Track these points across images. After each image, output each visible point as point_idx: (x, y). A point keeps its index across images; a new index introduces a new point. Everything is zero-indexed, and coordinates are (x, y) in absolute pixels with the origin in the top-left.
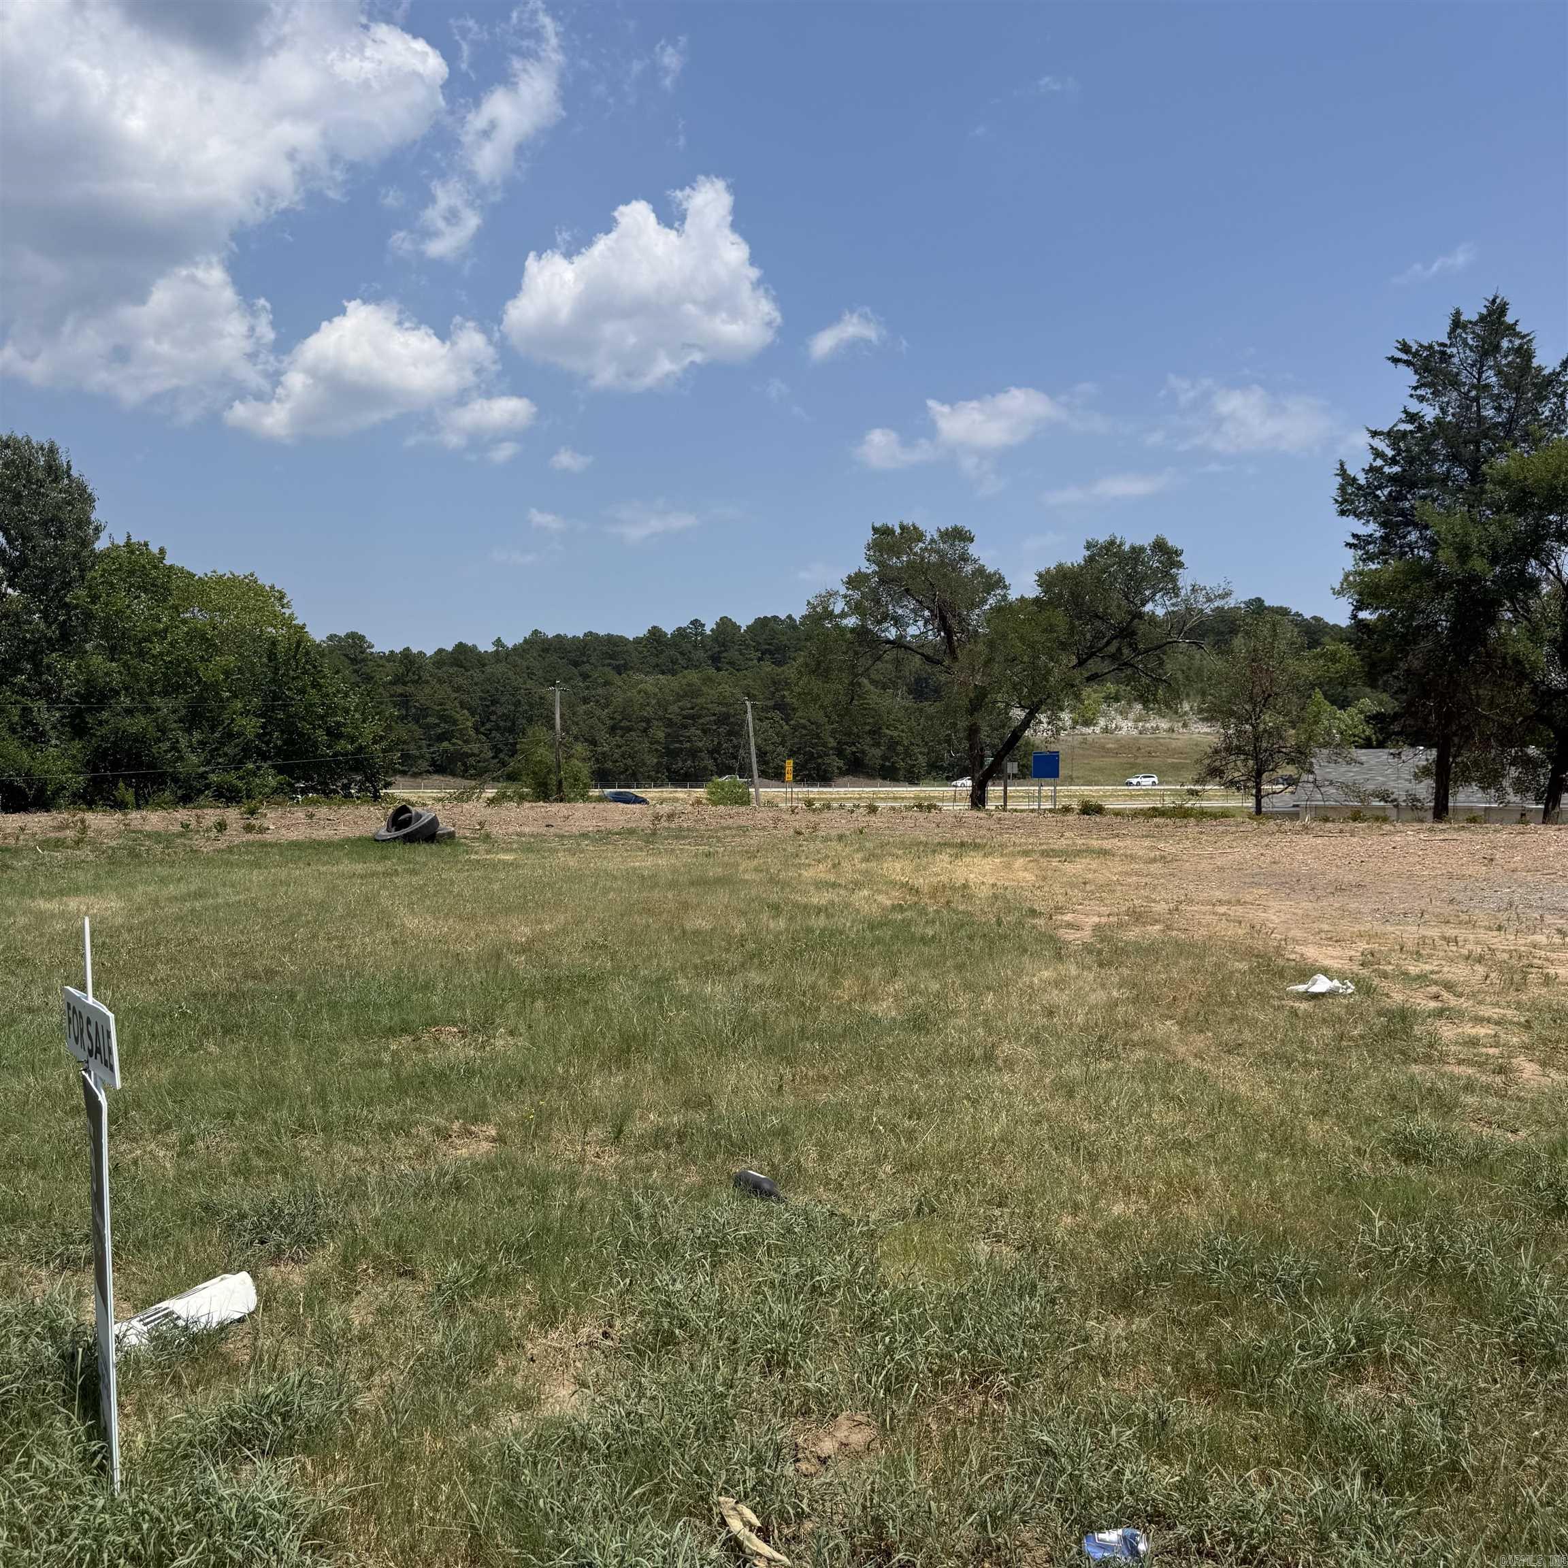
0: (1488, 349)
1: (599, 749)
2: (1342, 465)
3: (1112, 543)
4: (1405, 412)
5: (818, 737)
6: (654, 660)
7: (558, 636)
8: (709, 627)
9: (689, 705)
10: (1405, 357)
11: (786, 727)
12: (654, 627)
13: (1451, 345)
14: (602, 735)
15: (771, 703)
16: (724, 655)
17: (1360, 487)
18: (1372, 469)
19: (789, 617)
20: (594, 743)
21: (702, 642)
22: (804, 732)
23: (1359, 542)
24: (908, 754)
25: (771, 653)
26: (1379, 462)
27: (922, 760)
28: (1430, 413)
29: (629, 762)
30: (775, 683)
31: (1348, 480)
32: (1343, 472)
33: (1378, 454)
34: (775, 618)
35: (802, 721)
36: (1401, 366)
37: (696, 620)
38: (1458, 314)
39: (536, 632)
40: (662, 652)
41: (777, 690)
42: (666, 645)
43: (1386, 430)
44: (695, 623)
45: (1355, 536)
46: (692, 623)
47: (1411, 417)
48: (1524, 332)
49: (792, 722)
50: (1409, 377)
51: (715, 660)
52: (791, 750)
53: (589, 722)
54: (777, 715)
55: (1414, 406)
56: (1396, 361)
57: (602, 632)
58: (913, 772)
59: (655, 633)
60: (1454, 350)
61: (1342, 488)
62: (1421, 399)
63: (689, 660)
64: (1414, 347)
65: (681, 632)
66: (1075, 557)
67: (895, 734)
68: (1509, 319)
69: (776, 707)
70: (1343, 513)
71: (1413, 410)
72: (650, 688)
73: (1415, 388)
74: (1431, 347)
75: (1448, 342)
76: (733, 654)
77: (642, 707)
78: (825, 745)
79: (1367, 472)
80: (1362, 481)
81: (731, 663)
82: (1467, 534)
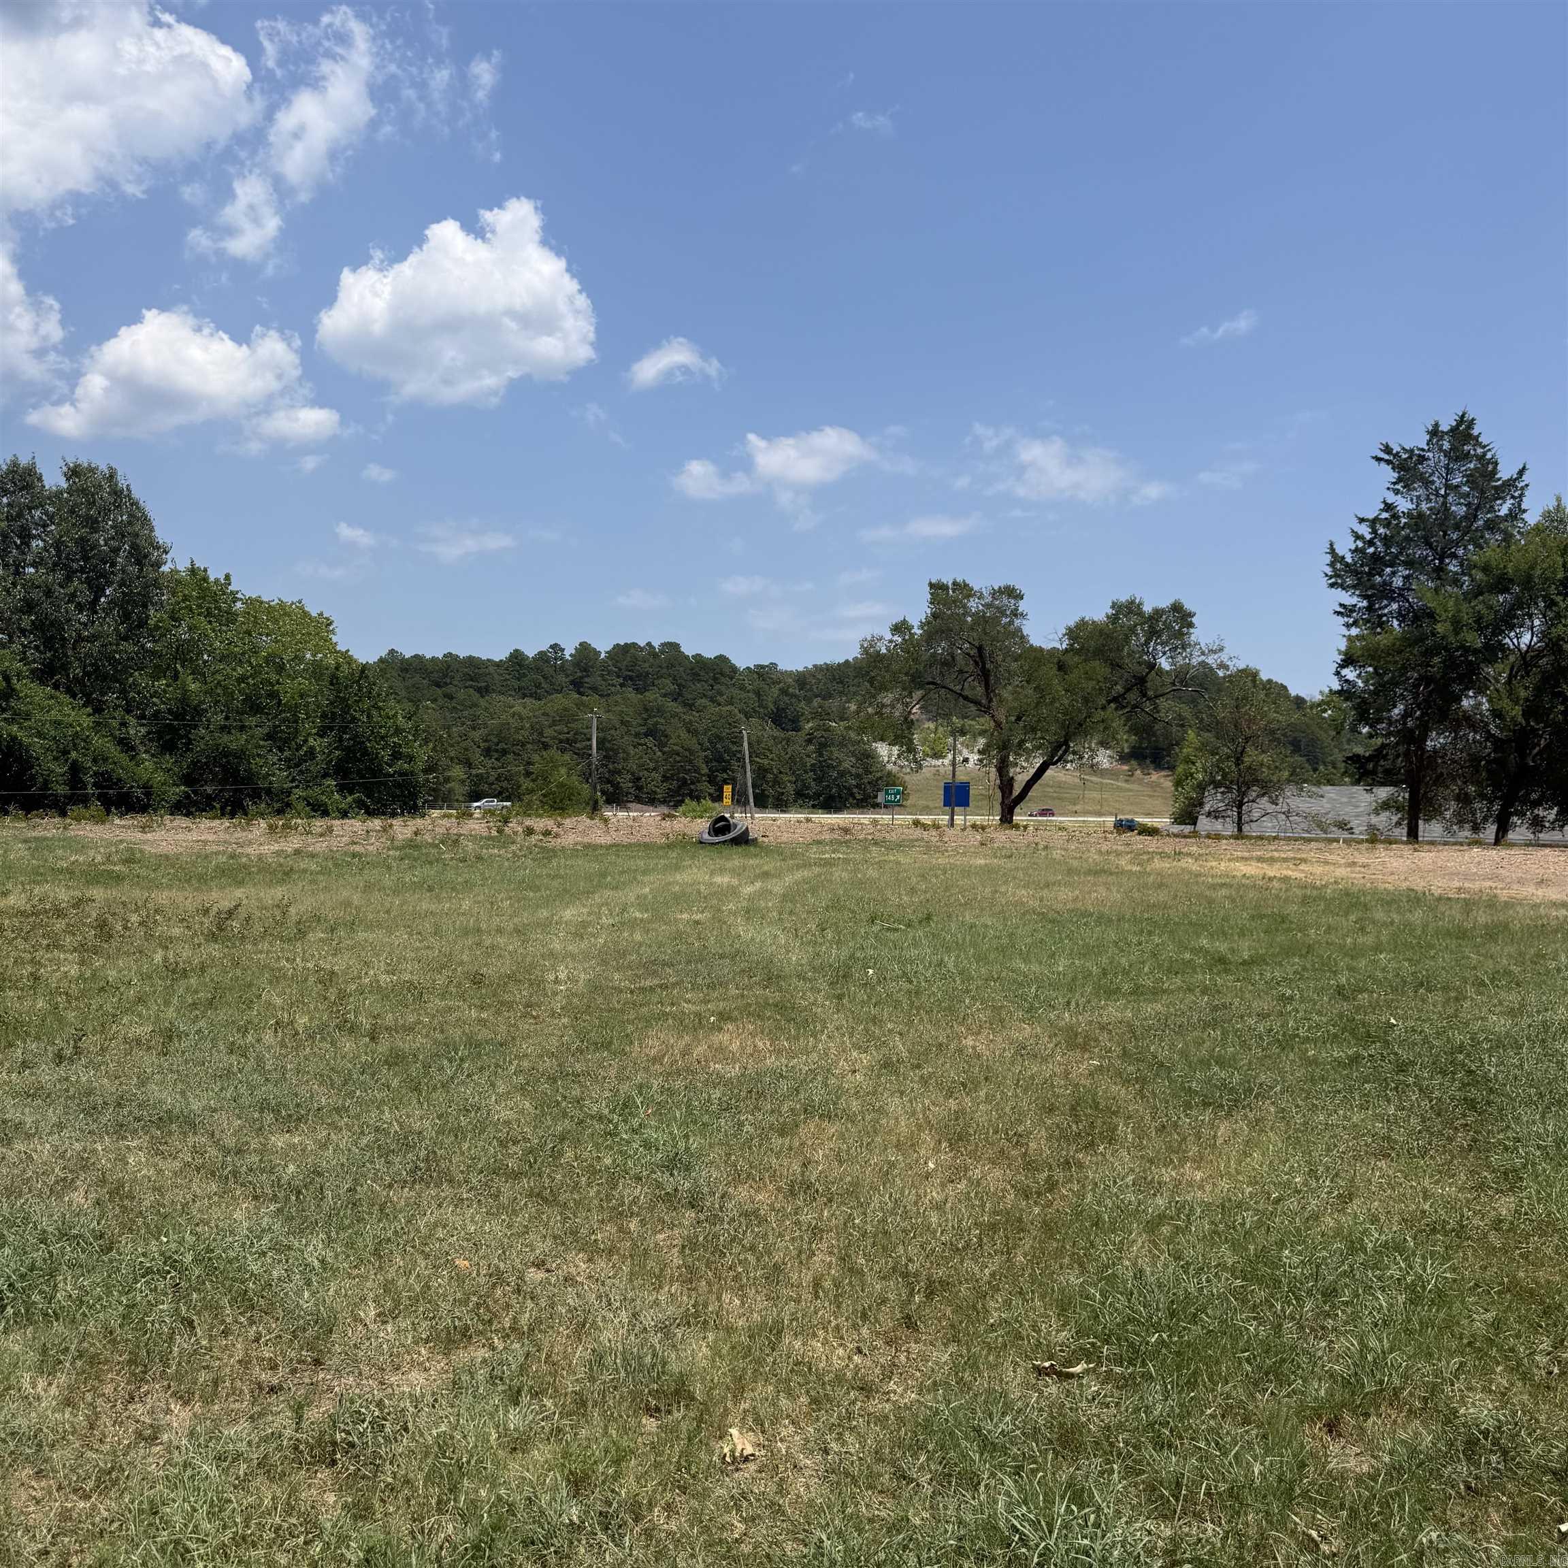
0: (1457, 456)
1: (474, 772)
2: (1331, 545)
3: (1133, 602)
4: (1384, 502)
5: (690, 762)
6: (516, 684)
7: (416, 656)
8: (569, 652)
9: (566, 730)
10: (1386, 457)
11: (659, 753)
12: (516, 651)
13: (1429, 450)
14: (477, 756)
15: (643, 730)
16: (586, 680)
17: (1347, 565)
18: (1356, 550)
19: (649, 644)
20: (470, 766)
21: (562, 666)
22: (678, 759)
23: (1346, 611)
24: (776, 782)
25: (631, 678)
26: (1360, 544)
27: (790, 788)
28: (1404, 505)
29: (505, 784)
30: (646, 710)
31: (1336, 558)
32: (1332, 551)
33: (1358, 537)
34: (634, 644)
35: (675, 748)
36: (1383, 464)
37: (556, 645)
38: (1436, 425)
39: (392, 651)
40: (525, 675)
41: (650, 717)
42: (529, 668)
43: (1371, 517)
44: (555, 647)
45: (1341, 605)
46: (551, 647)
47: (1388, 507)
48: (1485, 443)
49: (666, 749)
50: (1389, 474)
51: (577, 685)
52: (664, 776)
53: (464, 744)
54: (650, 741)
55: (1391, 498)
56: (1379, 459)
57: (462, 654)
58: (781, 800)
59: (517, 657)
60: (1431, 455)
61: (1332, 565)
62: (1397, 492)
63: (552, 684)
64: (1396, 449)
65: (542, 655)
66: (1099, 613)
67: (766, 762)
68: (1475, 432)
69: (650, 733)
70: (1332, 585)
71: (1389, 501)
72: (524, 712)
73: (1394, 483)
74: (1412, 451)
75: (1426, 448)
76: (595, 679)
77: (518, 730)
78: (697, 771)
79: (1353, 552)
80: (1349, 560)
81: (594, 689)
82: (1459, 611)
